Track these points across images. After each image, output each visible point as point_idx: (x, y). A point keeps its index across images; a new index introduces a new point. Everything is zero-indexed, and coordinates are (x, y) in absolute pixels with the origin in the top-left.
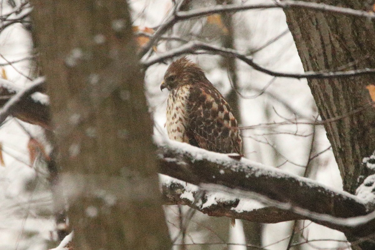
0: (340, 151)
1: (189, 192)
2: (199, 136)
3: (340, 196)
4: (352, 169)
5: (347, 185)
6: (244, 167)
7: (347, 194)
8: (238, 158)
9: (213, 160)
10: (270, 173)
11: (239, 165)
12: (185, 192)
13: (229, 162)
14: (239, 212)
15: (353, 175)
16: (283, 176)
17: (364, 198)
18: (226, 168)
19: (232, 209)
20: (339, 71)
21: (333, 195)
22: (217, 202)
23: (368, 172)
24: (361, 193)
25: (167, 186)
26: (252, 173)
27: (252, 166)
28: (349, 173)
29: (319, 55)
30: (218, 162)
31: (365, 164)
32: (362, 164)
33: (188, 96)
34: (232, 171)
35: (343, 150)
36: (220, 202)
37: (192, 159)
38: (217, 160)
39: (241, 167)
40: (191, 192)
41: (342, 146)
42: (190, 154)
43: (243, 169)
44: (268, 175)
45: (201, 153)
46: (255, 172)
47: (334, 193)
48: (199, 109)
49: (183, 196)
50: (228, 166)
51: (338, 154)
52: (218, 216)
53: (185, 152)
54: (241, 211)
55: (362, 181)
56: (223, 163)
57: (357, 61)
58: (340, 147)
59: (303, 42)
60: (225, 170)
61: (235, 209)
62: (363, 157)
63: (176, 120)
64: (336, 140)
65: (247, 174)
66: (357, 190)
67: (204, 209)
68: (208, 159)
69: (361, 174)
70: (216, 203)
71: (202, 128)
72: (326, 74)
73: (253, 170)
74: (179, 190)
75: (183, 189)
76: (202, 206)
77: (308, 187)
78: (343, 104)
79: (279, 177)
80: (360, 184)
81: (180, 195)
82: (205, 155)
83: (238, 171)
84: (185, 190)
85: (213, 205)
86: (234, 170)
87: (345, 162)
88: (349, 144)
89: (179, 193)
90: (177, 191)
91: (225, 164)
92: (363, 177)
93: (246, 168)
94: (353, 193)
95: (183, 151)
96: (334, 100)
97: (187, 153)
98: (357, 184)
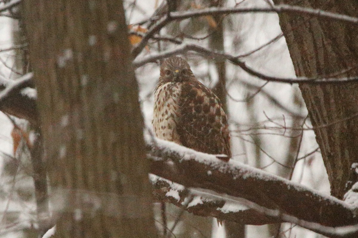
0: (329, 156)
1: (175, 190)
2: (188, 133)
3: (328, 200)
4: (340, 174)
5: (336, 189)
6: (232, 168)
7: (334, 199)
8: (226, 160)
9: (201, 161)
10: (258, 175)
11: (227, 166)
12: (171, 190)
13: (217, 163)
14: (225, 212)
15: (341, 180)
16: (271, 179)
17: (351, 203)
18: (213, 169)
19: (218, 209)
20: (332, 77)
21: (320, 200)
22: (203, 202)
23: (356, 178)
24: (349, 198)
25: (153, 184)
26: (240, 174)
27: (240, 168)
28: (338, 178)
29: (311, 58)
30: (205, 163)
31: (354, 169)
32: (351, 169)
33: (180, 93)
34: (220, 172)
35: (332, 154)
36: (206, 202)
37: (180, 159)
38: (205, 160)
39: (228, 169)
40: (176, 191)
41: (331, 151)
42: (178, 154)
43: (231, 171)
44: (255, 178)
45: (189, 153)
46: (243, 173)
47: (322, 198)
48: (190, 105)
49: (169, 194)
50: (216, 167)
51: (327, 158)
52: (203, 215)
53: (172, 152)
54: (227, 212)
55: (350, 186)
56: (211, 164)
57: (349, 68)
58: (329, 151)
59: (296, 45)
60: (212, 171)
61: (220, 210)
62: (352, 162)
63: (166, 117)
64: (325, 143)
65: (235, 175)
66: (345, 196)
67: (190, 208)
68: (196, 159)
69: (350, 180)
70: (201, 203)
71: (192, 125)
72: (319, 80)
73: (241, 171)
74: (165, 187)
75: (169, 187)
76: (187, 205)
77: (296, 191)
78: (333, 108)
79: (267, 180)
80: (348, 189)
81: (166, 192)
82: (192, 155)
83: (225, 172)
84: (170, 188)
85: (199, 204)
86: (221, 171)
87: (334, 166)
88: (338, 149)
89: (165, 191)
90: (162, 189)
91: (212, 165)
92: (351, 182)
93: (234, 169)
94: (341, 198)
95: (170, 151)
96: (325, 104)
97: (174, 152)
98: (345, 189)
